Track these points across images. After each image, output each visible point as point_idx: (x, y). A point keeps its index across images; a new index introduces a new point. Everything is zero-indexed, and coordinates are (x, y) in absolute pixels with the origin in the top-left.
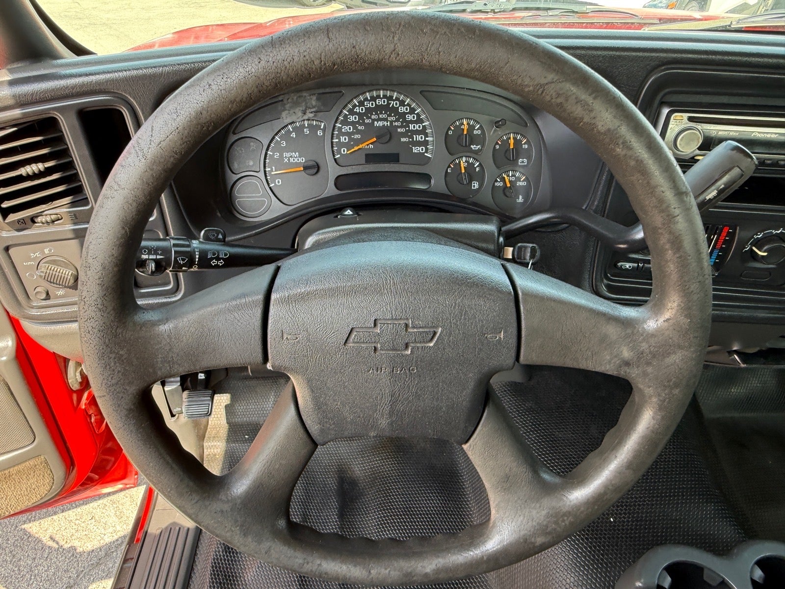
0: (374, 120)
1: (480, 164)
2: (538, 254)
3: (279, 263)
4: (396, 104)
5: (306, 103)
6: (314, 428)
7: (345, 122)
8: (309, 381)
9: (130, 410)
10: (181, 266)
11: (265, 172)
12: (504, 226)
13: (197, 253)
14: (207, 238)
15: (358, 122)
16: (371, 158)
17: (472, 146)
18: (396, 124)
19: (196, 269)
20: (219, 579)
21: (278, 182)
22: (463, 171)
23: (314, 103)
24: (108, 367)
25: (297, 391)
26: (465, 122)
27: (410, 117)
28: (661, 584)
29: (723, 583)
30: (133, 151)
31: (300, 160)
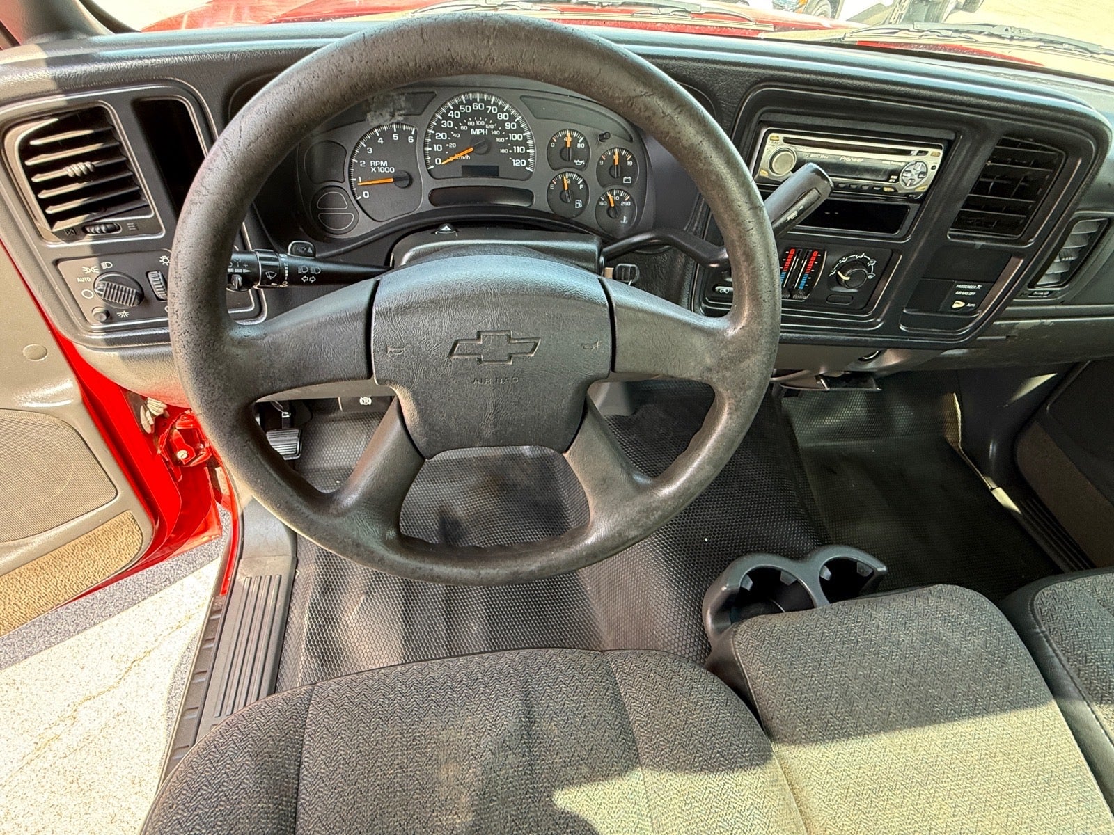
0: (470, 127)
1: (584, 181)
2: (638, 274)
3: (378, 278)
4: (495, 110)
5: (394, 104)
6: (421, 441)
7: (439, 128)
8: (415, 395)
9: (233, 427)
10: (269, 282)
11: (350, 182)
12: (605, 247)
13: (286, 268)
14: (296, 253)
15: (453, 129)
16: (469, 170)
17: (575, 161)
18: (495, 132)
19: (286, 286)
20: (319, 622)
21: (366, 195)
22: (566, 188)
23: (403, 105)
24: (207, 383)
25: (402, 405)
26: (568, 134)
27: (509, 126)
28: (743, 586)
29: (797, 583)
30: (220, 153)
31: (390, 170)
